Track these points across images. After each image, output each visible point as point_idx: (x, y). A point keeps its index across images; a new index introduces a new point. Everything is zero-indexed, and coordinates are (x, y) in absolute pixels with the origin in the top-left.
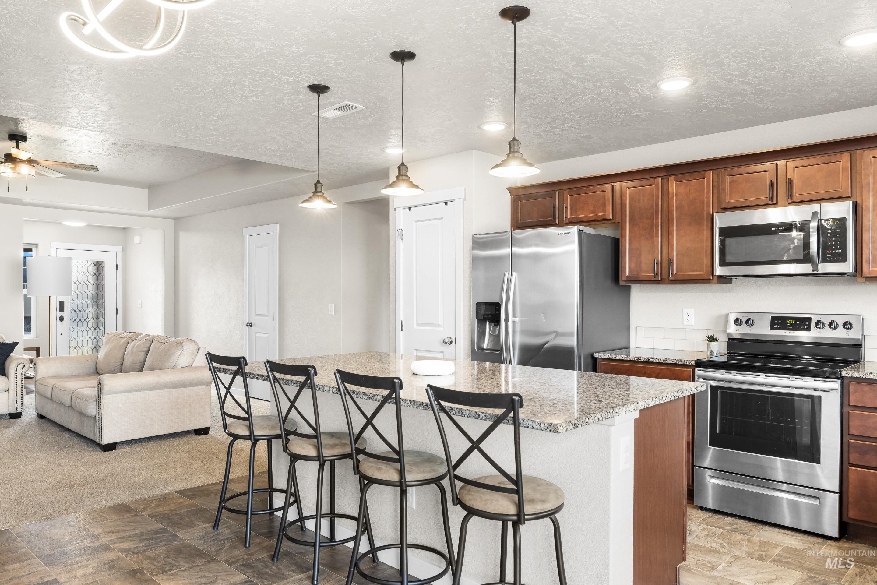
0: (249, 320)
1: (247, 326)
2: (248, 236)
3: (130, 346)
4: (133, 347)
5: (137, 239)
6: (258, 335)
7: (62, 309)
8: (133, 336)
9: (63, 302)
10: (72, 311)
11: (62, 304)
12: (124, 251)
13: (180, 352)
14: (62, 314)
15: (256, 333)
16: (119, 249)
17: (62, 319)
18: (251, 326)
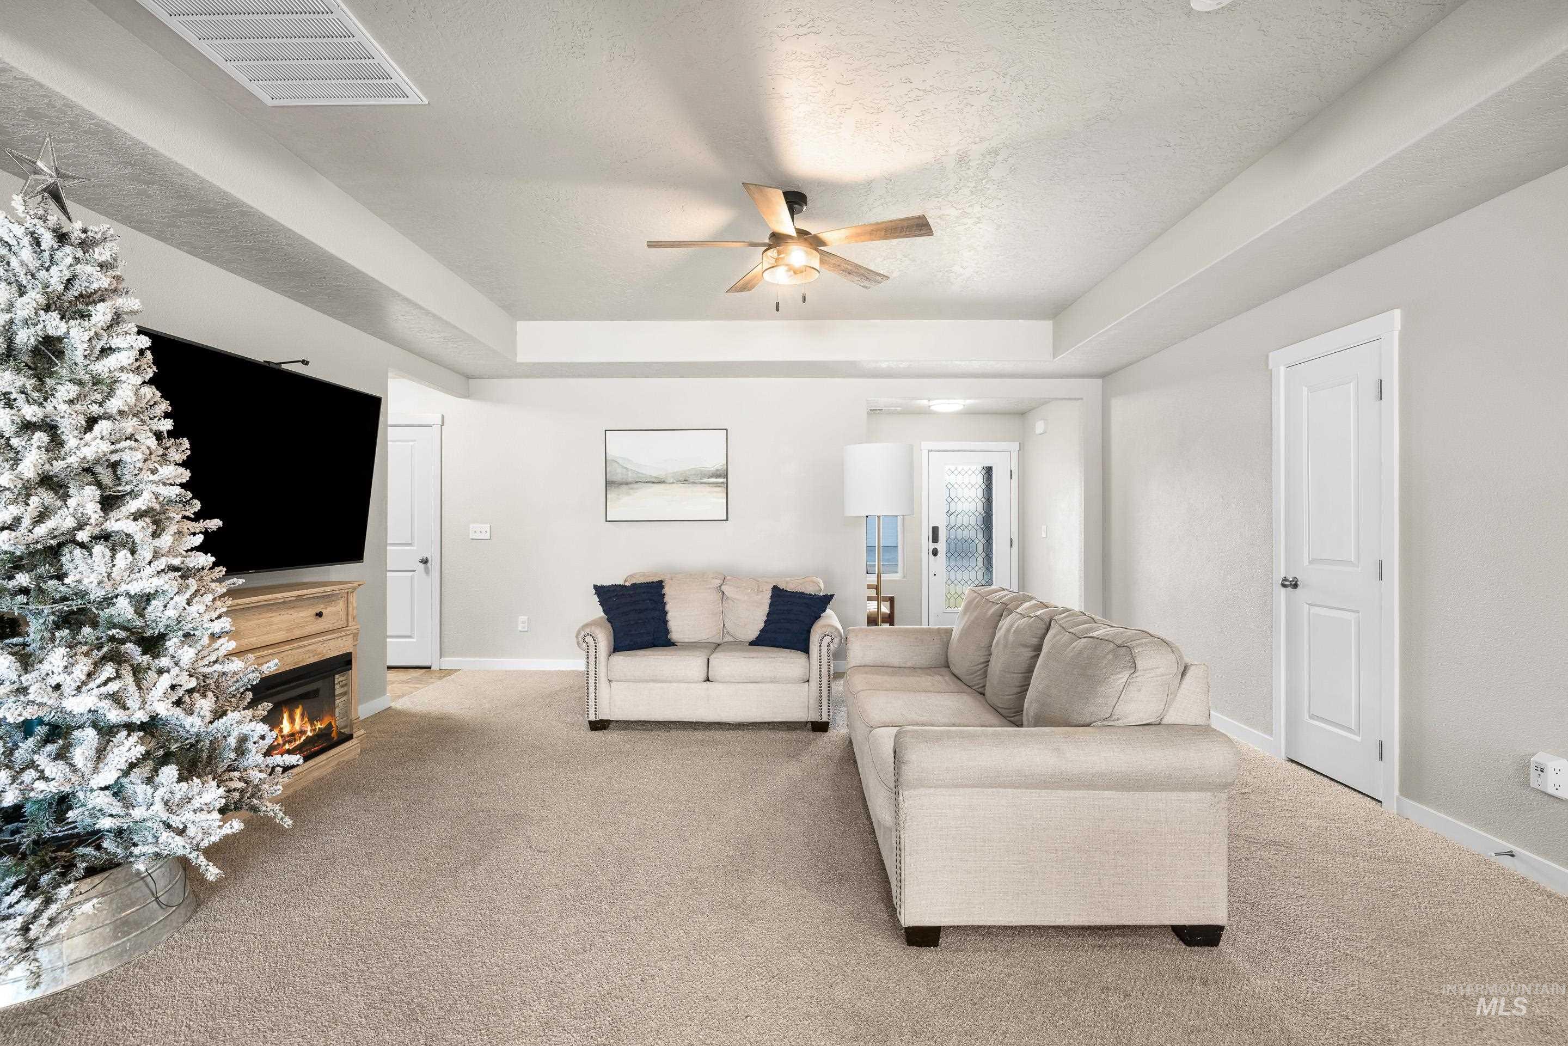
0: (1286, 572)
1: (1284, 586)
2: (1282, 369)
3: (1005, 623)
4: (1008, 630)
5: (1040, 427)
6: (1314, 610)
7: (935, 539)
8: (1012, 600)
9: (938, 527)
10: (949, 541)
11: (935, 530)
12: (1021, 448)
13: (1126, 675)
14: (935, 545)
15: (1310, 605)
16: (1015, 446)
17: (935, 553)
18: (1295, 586)
